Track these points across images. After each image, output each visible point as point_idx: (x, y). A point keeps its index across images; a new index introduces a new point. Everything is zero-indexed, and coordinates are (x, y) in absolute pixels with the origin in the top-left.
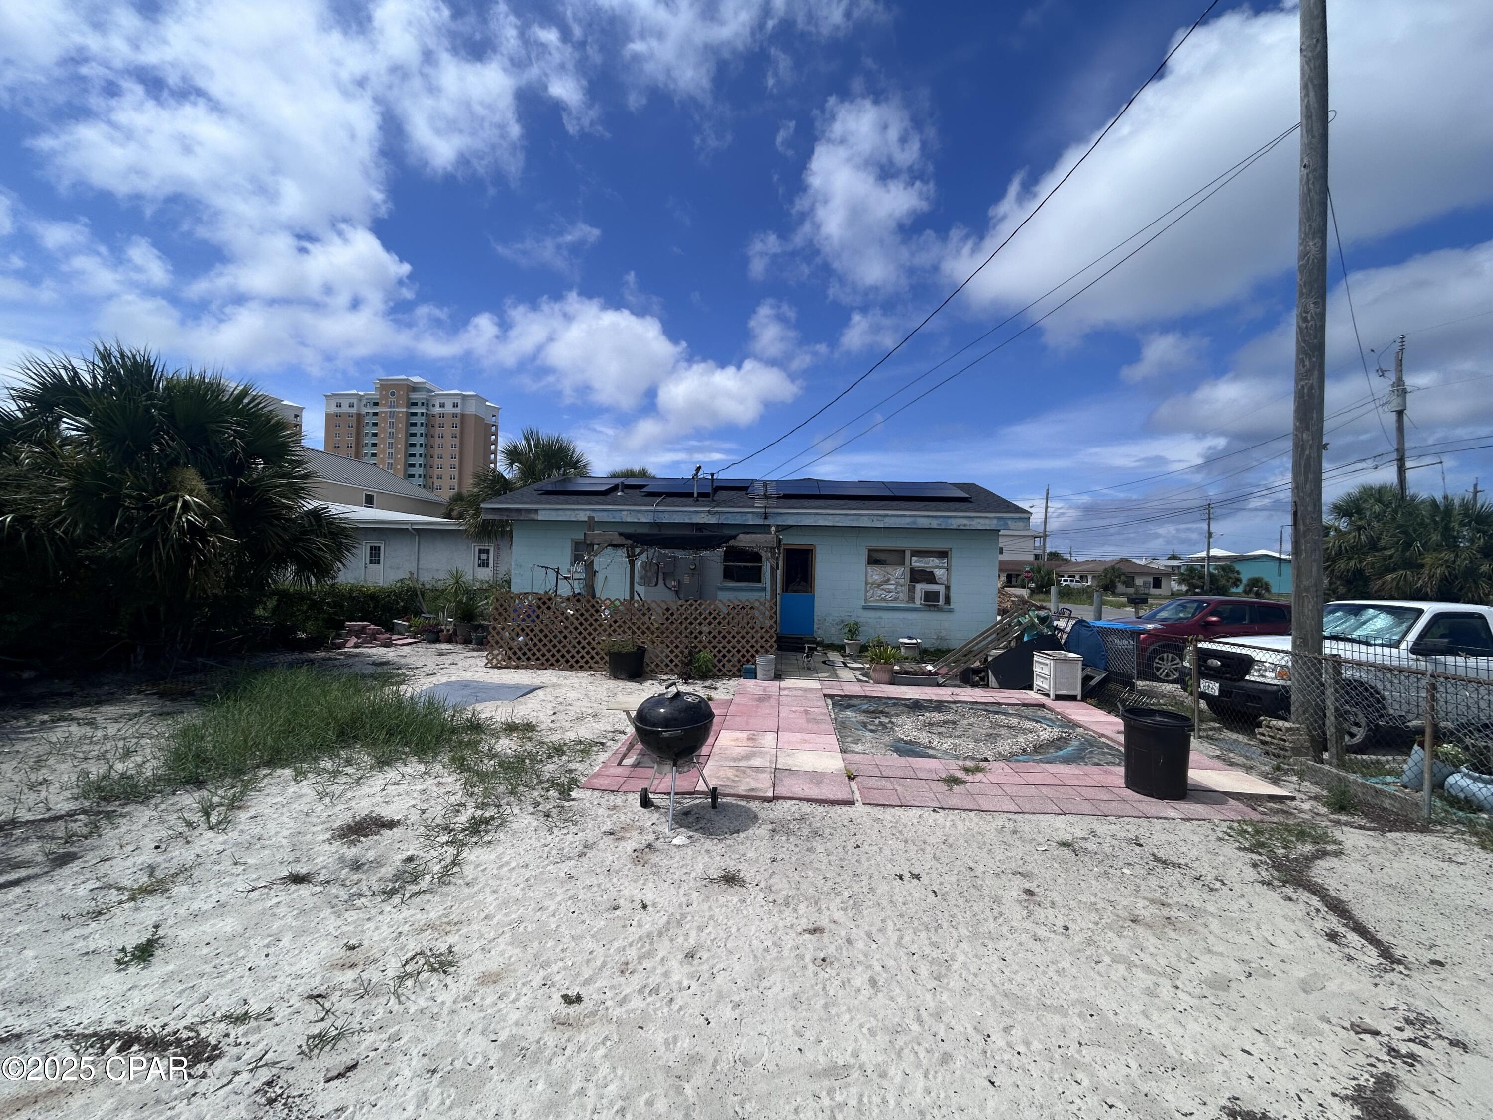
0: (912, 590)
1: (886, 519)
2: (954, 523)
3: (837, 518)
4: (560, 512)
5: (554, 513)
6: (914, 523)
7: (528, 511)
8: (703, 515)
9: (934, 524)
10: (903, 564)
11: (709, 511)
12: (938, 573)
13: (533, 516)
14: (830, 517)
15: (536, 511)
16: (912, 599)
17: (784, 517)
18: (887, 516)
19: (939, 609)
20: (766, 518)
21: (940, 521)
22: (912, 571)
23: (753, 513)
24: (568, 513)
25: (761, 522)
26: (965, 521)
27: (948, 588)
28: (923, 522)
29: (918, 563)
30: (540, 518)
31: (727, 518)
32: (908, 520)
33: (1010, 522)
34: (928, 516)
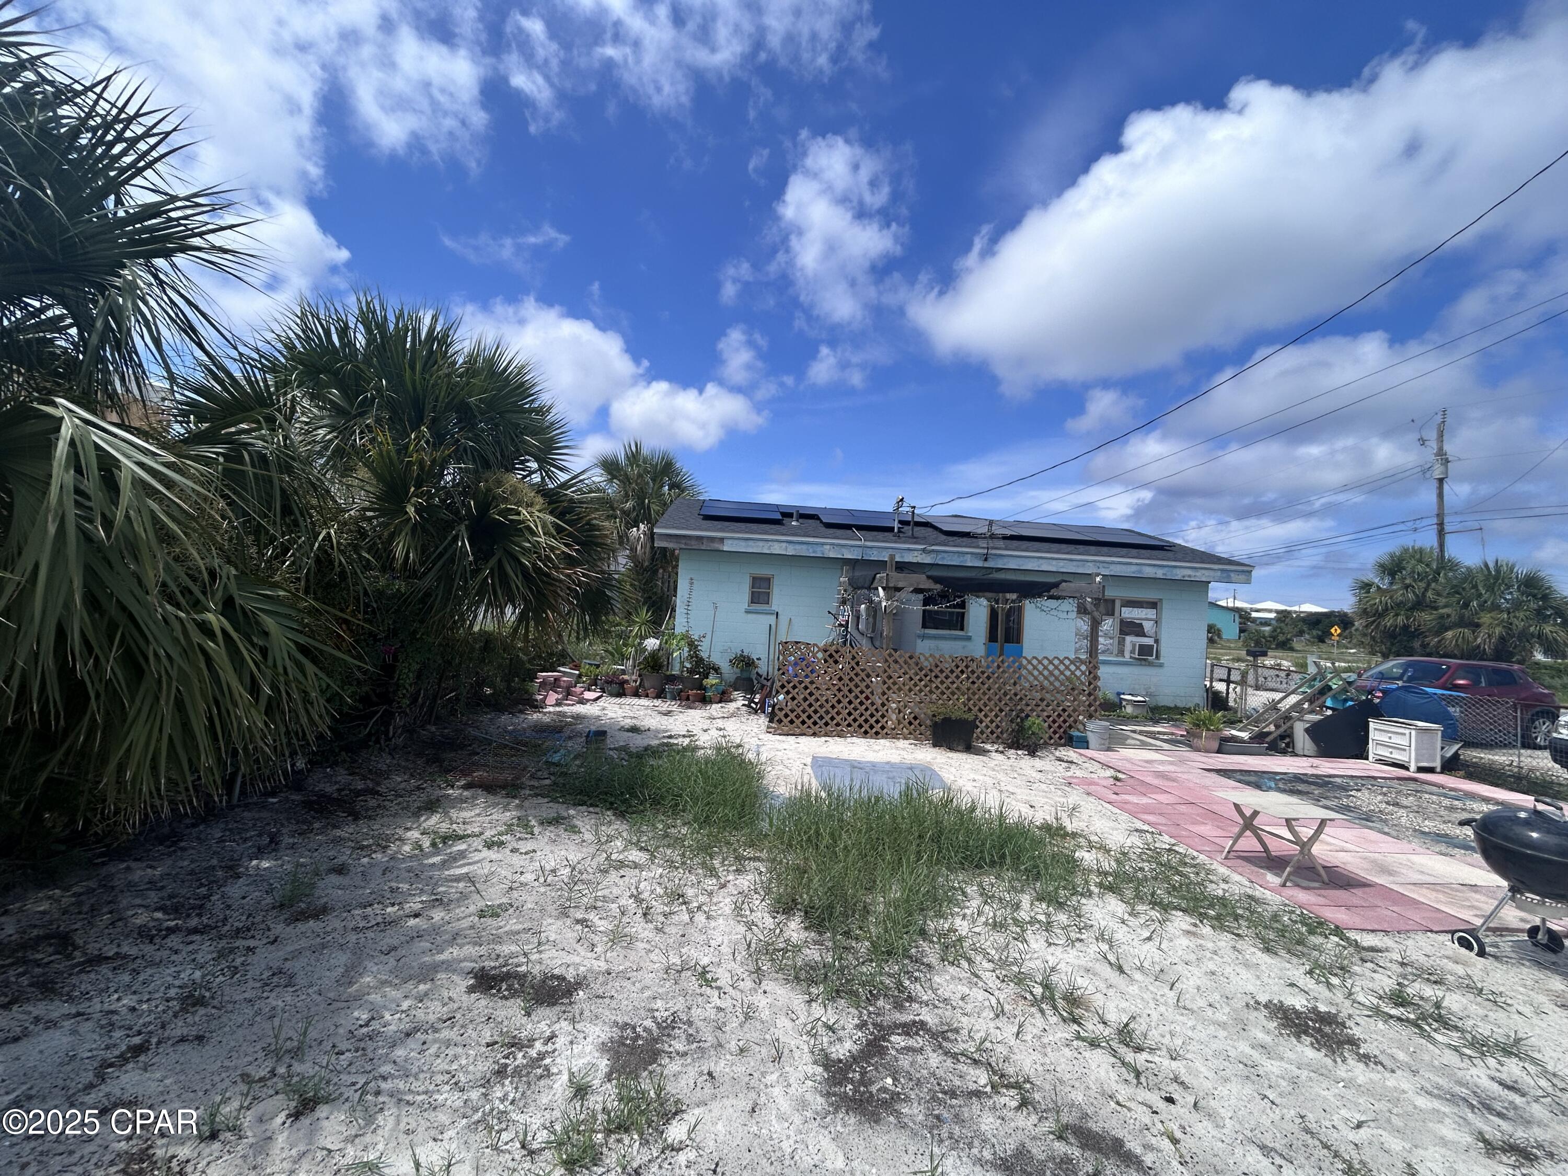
0: (1122, 642)
1: (1112, 567)
2: (1179, 574)
3: (1062, 563)
4: (751, 543)
5: (743, 543)
6: (1140, 572)
7: (712, 539)
8: (916, 553)
9: (1160, 573)
10: (1113, 614)
11: (924, 550)
12: (1148, 626)
13: (717, 546)
14: (1054, 562)
15: (722, 540)
16: (1121, 652)
17: (1006, 560)
18: (1113, 563)
19: (1150, 664)
20: (986, 560)
21: (1165, 570)
22: (1122, 621)
23: (972, 553)
24: (761, 544)
25: (979, 564)
26: (1189, 572)
27: (1157, 641)
28: (1149, 572)
29: (1129, 613)
30: (725, 549)
31: (943, 558)
32: (1134, 568)
33: (1232, 575)
34: (1154, 565)
